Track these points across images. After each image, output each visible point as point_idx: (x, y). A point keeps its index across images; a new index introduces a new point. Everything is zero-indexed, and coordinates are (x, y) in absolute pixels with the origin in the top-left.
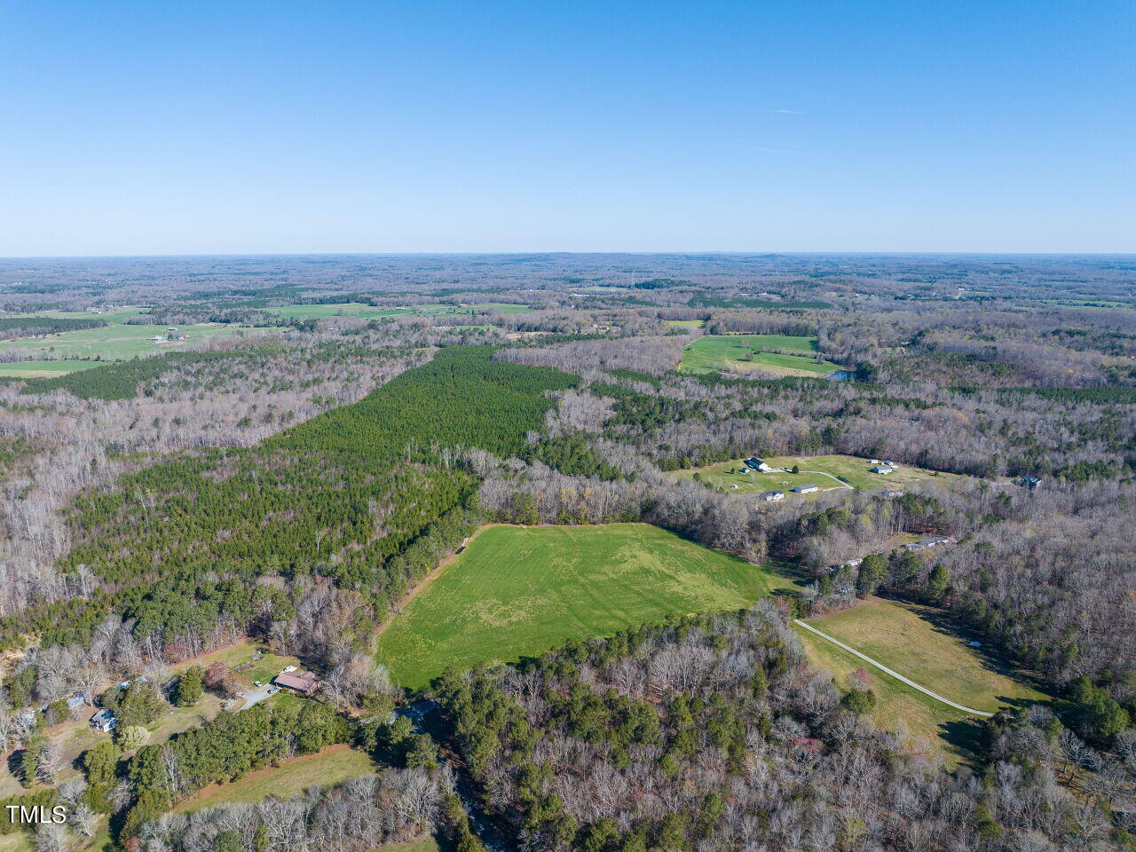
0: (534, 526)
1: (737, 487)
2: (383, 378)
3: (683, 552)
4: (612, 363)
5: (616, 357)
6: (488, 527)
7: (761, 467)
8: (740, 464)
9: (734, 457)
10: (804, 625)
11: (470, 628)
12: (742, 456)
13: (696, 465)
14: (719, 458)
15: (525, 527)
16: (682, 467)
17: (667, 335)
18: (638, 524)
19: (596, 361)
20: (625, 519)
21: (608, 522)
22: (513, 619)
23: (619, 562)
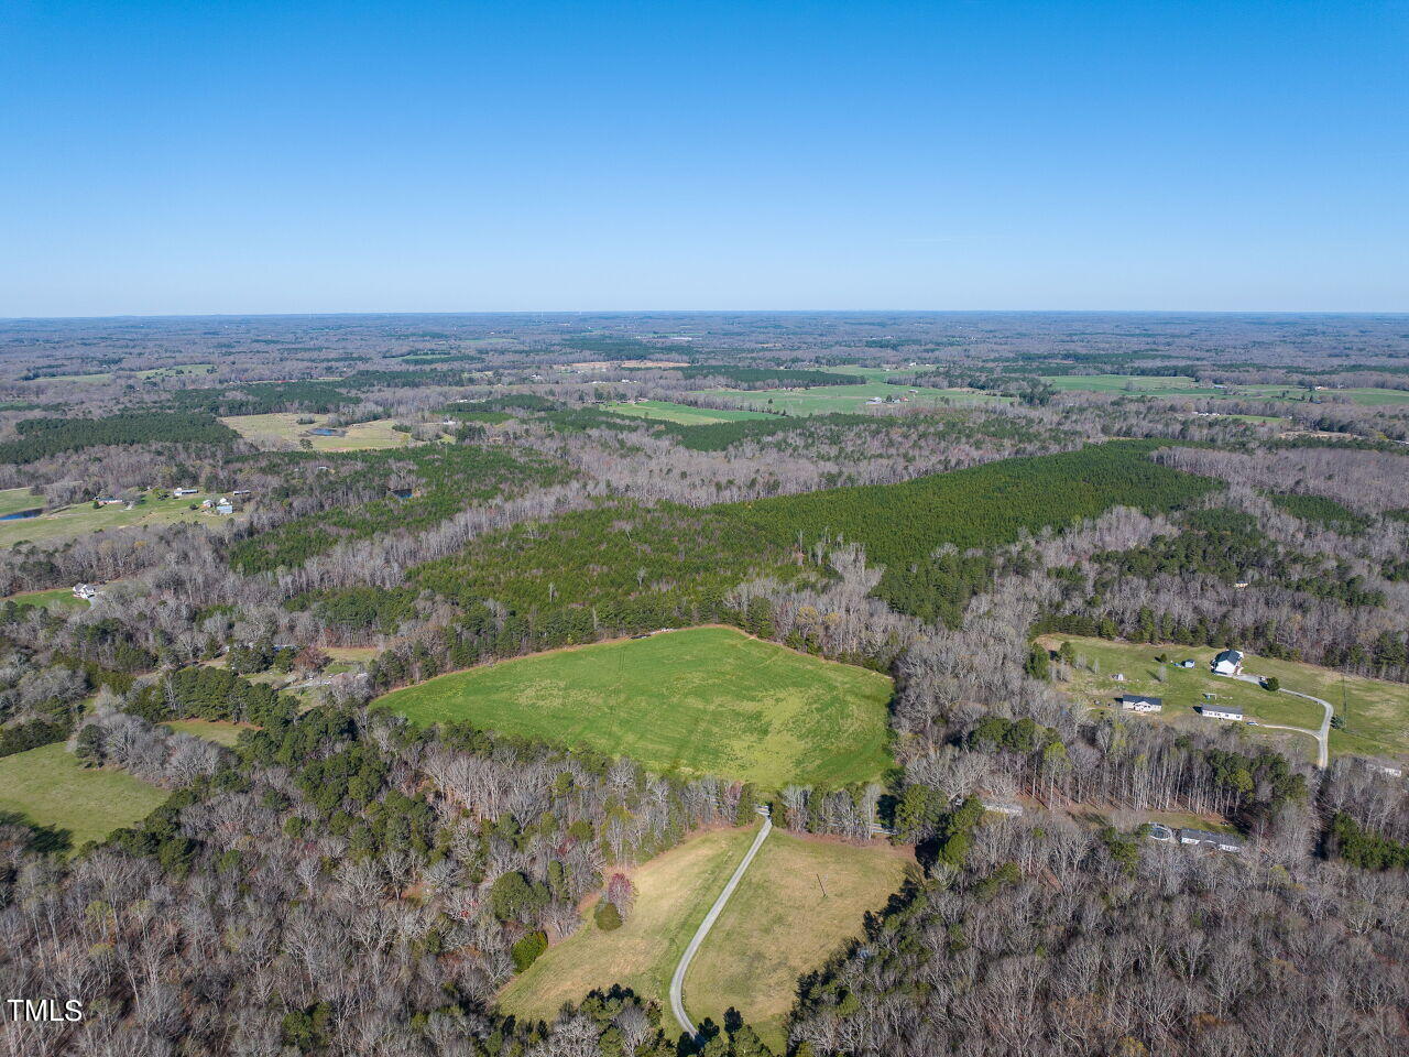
0: (763, 641)
3: (847, 716)
6: (719, 626)
8: (1207, 655)
10: (765, 833)
11: (501, 696)
14: (1177, 636)
15: (753, 638)
21: (842, 662)
22: (541, 703)
23: (753, 699)
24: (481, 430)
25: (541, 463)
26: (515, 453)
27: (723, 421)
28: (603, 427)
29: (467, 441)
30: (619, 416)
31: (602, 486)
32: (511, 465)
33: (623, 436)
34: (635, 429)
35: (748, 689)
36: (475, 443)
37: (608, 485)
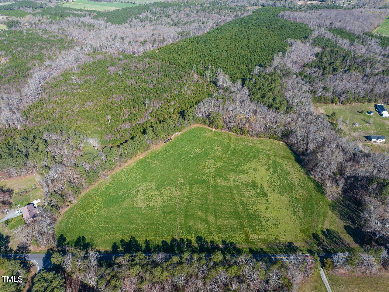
0: (219, 131)
1: (358, 125)
2: (220, 22)
3: (288, 173)
4: (337, 24)
5: (340, 21)
6: (196, 126)
7: (383, 113)
8: (371, 107)
9: (369, 101)
10: (324, 278)
11: (126, 203)
12: (375, 101)
13: (342, 103)
14: (359, 100)
15: (214, 130)
16: (332, 102)
17: (380, 8)
18: (278, 142)
19: (328, 23)
20: (271, 137)
21: (260, 137)
22: (151, 204)
23: (243, 172)
24: (18, 22)
25: (54, 37)
26: (40, 33)
27: (117, 9)
28: (71, 15)
29: (13, 28)
30: (74, 9)
31: (89, 46)
32: (41, 39)
33: (82, 19)
34: (84, 16)
35: (238, 165)
36: (18, 29)
37: (92, 46)
